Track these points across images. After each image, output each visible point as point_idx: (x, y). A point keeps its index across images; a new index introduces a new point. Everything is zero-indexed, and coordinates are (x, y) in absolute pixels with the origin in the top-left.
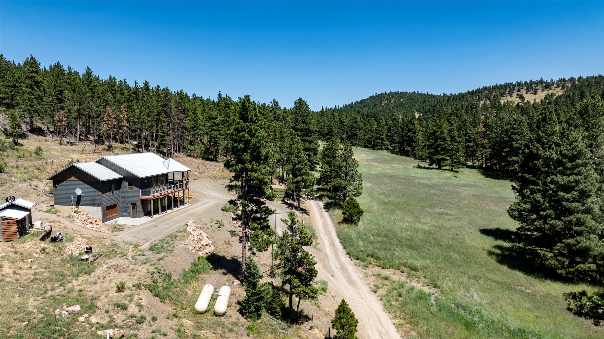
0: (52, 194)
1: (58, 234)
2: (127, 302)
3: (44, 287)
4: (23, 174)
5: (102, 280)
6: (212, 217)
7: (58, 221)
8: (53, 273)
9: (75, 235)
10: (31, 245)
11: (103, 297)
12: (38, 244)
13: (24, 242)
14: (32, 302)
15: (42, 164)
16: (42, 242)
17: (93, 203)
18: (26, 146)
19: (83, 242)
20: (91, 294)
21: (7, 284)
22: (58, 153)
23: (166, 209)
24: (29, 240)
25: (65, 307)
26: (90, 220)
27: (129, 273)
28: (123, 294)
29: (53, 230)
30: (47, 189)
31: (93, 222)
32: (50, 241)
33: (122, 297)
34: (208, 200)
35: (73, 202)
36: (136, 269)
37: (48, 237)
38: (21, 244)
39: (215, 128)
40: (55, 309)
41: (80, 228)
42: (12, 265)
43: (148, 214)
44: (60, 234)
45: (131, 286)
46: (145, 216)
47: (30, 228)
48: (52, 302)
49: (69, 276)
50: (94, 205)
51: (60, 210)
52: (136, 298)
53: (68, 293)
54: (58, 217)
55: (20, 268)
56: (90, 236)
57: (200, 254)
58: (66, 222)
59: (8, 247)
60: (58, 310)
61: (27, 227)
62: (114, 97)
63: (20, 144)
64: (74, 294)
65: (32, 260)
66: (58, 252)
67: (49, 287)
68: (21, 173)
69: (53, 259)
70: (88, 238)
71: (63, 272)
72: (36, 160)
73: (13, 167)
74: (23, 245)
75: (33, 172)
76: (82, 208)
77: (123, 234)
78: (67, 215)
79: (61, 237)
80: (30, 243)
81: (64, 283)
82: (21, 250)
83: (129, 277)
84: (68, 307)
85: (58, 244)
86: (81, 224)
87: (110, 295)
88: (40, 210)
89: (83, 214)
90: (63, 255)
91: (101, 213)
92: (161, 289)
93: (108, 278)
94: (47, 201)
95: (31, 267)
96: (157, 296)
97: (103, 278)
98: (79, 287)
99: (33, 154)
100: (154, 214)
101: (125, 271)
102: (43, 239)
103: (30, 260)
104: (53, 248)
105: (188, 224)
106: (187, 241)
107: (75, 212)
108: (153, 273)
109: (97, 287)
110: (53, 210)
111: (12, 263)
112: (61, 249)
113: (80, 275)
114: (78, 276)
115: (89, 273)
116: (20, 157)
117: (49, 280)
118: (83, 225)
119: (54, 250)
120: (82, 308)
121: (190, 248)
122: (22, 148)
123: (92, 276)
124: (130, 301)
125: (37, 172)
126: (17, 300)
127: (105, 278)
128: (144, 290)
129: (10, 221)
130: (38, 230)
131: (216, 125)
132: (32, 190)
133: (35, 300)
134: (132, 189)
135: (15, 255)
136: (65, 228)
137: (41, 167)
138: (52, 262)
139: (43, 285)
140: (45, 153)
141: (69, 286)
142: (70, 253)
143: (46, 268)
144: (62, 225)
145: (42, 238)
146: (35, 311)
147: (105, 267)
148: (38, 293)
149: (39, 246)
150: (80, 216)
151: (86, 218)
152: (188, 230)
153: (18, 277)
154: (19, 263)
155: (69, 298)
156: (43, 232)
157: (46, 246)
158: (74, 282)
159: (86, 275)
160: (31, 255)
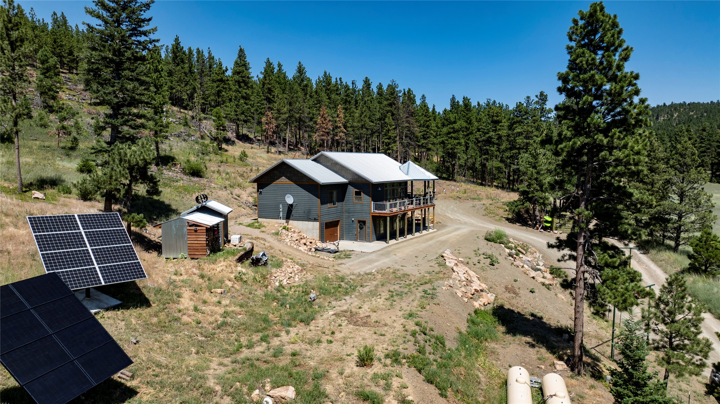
0: (256, 206)
1: (261, 254)
2: (379, 391)
3: (236, 340)
4: (225, 180)
5: (330, 338)
6: (476, 249)
7: (262, 239)
8: (251, 315)
9: (284, 259)
10: (224, 268)
11: (334, 374)
12: (233, 267)
13: (214, 262)
14: (216, 367)
15: (246, 171)
16: (239, 264)
17: (308, 217)
18: (230, 152)
19: (295, 269)
20: (312, 363)
21: (183, 327)
22: (264, 161)
23: (406, 232)
24: (222, 259)
25: (268, 387)
26: (303, 241)
27: (373, 329)
28: (371, 371)
29: (255, 249)
30: (251, 200)
31: (308, 243)
32: (250, 265)
33: (369, 377)
34: (458, 226)
35: (281, 214)
36: (383, 322)
37: (247, 259)
38: (210, 264)
39: (453, 135)
40: (251, 389)
41: (291, 250)
42: (194, 296)
43: (381, 237)
44: (264, 255)
45: (381, 355)
46: (377, 240)
47: (225, 243)
48: (247, 371)
49: (275, 324)
50: (309, 219)
51: (265, 224)
52: (395, 383)
53: (275, 356)
54: (262, 233)
55: (205, 302)
56: (304, 262)
57: (476, 304)
58: (272, 241)
59: (193, 267)
60: (257, 392)
61: (221, 241)
62: (329, 98)
63: (224, 149)
64: (284, 361)
65: (223, 290)
66: (260, 281)
67: (244, 340)
68: (222, 178)
69: (253, 292)
70: (302, 265)
71: (267, 315)
72: (240, 166)
73: (214, 172)
74: (212, 266)
75: (235, 178)
76: (293, 224)
77: (350, 263)
78: (274, 231)
79: (265, 259)
80: (222, 263)
81: (268, 336)
82: (209, 273)
83: (375, 336)
84: (273, 388)
85: (261, 269)
86: (292, 245)
87: (347, 371)
88: (240, 224)
89: (294, 232)
90: (266, 287)
91: (318, 231)
92: (434, 367)
93: (338, 335)
94: (250, 215)
95: (219, 302)
96: (432, 383)
97: (330, 333)
98: (291, 346)
99: (237, 160)
100: (390, 239)
101: (365, 324)
102: (240, 260)
103: (219, 291)
104: (253, 274)
105: (444, 255)
106: (451, 281)
107: (284, 228)
108: (414, 334)
109: (322, 351)
110: (256, 224)
111: (195, 291)
112: (264, 277)
113: (293, 323)
114: (290, 325)
115: (306, 322)
116: (222, 162)
117: (245, 327)
118: (295, 247)
119: (255, 278)
120: (298, 393)
121: (460, 294)
122: (226, 153)
123: (312, 328)
124: (385, 389)
125: (240, 179)
126: (192, 360)
127: (333, 333)
128: (406, 366)
129: (198, 228)
130: (235, 248)
131: (455, 131)
132: (233, 199)
133: (221, 364)
134: (360, 199)
135: (201, 280)
136: (272, 248)
137: (245, 174)
138: (251, 296)
139: (234, 335)
140: (250, 160)
141: (275, 342)
142: (277, 284)
143: (241, 306)
144: (267, 244)
145: (239, 258)
146: (218, 388)
147: (331, 313)
148: (227, 349)
149: (234, 269)
150: (290, 234)
151: (298, 238)
152: (447, 264)
153: (200, 316)
154: (204, 293)
155: (275, 367)
156: (241, 250)
157: (244, 270)
158: (284, 337)
159: (302, 324)
160: (222, 282)
